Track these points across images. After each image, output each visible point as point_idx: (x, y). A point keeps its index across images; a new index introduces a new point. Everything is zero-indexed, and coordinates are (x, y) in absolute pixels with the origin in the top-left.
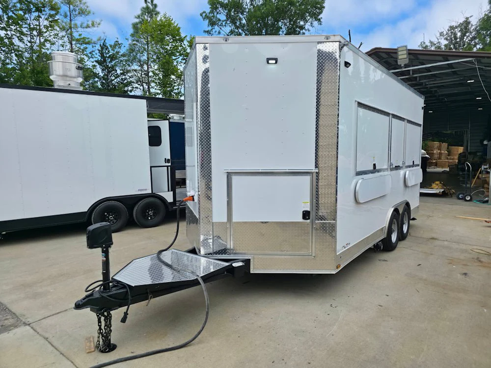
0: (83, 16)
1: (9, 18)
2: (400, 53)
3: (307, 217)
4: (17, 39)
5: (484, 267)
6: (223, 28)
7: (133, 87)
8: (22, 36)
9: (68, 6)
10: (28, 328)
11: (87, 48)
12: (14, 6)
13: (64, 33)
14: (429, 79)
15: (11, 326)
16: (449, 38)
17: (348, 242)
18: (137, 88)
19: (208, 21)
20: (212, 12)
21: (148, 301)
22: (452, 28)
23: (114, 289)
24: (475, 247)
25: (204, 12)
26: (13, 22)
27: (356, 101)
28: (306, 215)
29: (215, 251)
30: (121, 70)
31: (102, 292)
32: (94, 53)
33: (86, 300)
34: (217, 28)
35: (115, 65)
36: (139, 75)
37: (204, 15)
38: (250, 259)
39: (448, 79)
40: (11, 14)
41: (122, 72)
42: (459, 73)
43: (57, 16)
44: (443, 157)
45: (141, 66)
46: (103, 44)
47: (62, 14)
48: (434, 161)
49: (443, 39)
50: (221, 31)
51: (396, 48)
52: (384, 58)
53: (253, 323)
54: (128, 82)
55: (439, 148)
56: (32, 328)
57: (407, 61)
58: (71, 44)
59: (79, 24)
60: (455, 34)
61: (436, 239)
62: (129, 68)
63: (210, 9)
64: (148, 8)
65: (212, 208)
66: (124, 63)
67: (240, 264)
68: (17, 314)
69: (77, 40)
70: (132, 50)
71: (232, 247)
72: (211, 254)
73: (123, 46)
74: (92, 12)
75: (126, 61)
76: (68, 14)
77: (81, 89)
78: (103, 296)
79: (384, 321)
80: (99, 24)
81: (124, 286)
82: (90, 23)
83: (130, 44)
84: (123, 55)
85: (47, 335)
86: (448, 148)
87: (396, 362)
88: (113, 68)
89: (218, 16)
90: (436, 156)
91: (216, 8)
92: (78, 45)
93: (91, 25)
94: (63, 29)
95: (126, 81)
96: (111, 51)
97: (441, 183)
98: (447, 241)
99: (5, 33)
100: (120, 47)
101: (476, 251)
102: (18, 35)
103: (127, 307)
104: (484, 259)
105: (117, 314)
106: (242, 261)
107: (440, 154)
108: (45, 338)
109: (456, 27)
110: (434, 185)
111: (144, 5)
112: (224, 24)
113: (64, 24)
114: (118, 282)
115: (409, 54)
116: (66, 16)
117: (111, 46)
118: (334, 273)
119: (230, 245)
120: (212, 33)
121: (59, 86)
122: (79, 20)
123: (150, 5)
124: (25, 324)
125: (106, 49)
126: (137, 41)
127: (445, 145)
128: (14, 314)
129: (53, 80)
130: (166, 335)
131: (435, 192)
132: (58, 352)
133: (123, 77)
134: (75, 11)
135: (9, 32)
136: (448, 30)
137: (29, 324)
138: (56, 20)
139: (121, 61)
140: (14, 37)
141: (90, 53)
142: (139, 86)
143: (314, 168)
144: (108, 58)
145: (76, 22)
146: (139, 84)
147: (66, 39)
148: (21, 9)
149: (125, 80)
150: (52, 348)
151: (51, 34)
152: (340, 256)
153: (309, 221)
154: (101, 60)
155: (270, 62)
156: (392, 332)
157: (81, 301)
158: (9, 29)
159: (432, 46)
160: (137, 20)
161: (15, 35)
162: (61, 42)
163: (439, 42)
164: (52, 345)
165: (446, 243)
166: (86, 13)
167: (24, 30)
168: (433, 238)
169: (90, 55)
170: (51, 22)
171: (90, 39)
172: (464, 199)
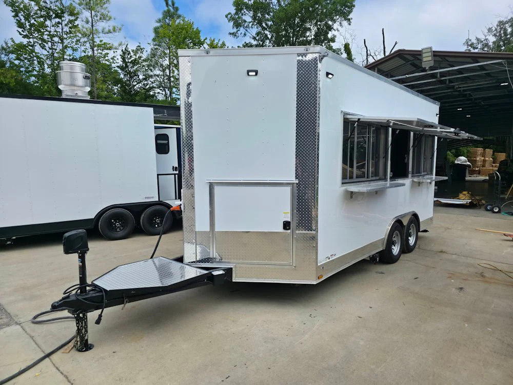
0: (105, 21)
1: (31, 25)
2: (424, 55)
3: (288, 228)
4: (38, 46)
5: (485, 282)
6: (248, 30)
7: (155, 93)
8: (44, 43)
9: (90, 11)
10: (18, 327)
11: (108, 54)
12: (36, 13)
13: (85, 39)
14: (462, 81)
15: (3, 325)
16: (498, 35)
17: (334, 254)
18: (159, 93)
19: (233, 22)
20: (236, 13)
21: (123, 305)
22: (501, 23)
23: (91, 292)
24: (484, 262)
25: (230, 14)
26: (35, 30)
27: (342, 112)
28: (286, 225)
29: (198, 259)
30: (143, 75)
31: (78, 295)
32: (115, 58)
33: (62, 302)
34: (242, 30)
35: (137, 70)
36: (162, 80)
37: (229, 16)
38: (232, 268)
39: (481, 82)
40: (33, 21)
41: (144, 77)
42: (493, 75)
43: (76, 22)
44: (487, 165)
45: (164, 71)
46: (126, 50)
47: (84, 20)
48: (477, 169)
49: (491, 36)
50: (247, 33)
51: (420, 49)
52: (409, 60)
53: (227, 330)
54: (149, 87)
55: (483, 155)
56: (22, 327)
57: (432, 64)
58: (93, 50)
59: (100, 29)
60: (505, 30)
61: (445, 252)
62: (152, 73)
63: (235, 11)
64: (169, 11)
65: (195, 217)
66: (147, 68)
67: (221, 272)
68: (11, 314)
69: (99, 46)
70: (153, 55)
71: (214, 257)
72: (194, 262)
73: (145, 50)
74: (113, 17)
75: (148, 66)
76: (90, 19)
77: (88, 98)
78: (78, 299)
79: (358, 332)
80: (120, 29)
81: (101, 290)
82: (111, 28)
83: (152, 49)
84: (145, 61)
85: (33, 334)
86: (493, 155)
87: (355, 370)
88: (135, 74)
89: (244, 17)
90: (480, 163)
91: (242, 9)
92: (100, 51)
93: (112, 31)
94: (84, 35)
95: (148, 87)
96: (133, 56)
97: (468, 193)
98: (455, 254)
99: (28, 40)
100: (142, 52)
101: (482, 265)
102: (40, 42)
103: (101, 310)
104: (488, 274)
105: (92, 316)
106: (224, 270)
107: (484, 161)
108: (31, 337)
109: (507, 22)
110: (461, 196)
111: (166, 9)
112: (250, 26)
113: (84, 30)
114: (96, 286)
115: (434, 56)
116: (87, 22)
117: (133, 51)
118: (315, 283)
119: (214, 254)
120: (237, 35)
121: (67, 95)
122: (100, 25)
123: (171, 8)
124: (17, 323)
125: (128, 54)
126: (159, 45)
127: (489, 152)
128: (9, 314)
129: (61, 89)
130: (142, 338)
131: (462, 203)
132: (39, 349)
133: (145, 83)
134: (97, 17)
135: (31, 40)
136: (497, 26)
137: (20, 324)
138: (75, 26)
139: (143, 66)
140: (36, 44)
141: (112, 59)
142: (161, 92)
143: (295, 180)
144: (130, 63)
145: (97, 27)
146: (161, 90)
147: (88, 45)
148: (42, 16)
149: (147, 85)
150: (35, 346)
151: (73, 40)
152: (323, 266)
153: (289, 231)
154: (123, 66)
155: (250, 74)
156: (362, 343)
157: (57, 302)
158: (31, 37)
159: (478, 44)
160: (158, 25)
161: (38, 43)
162: (83, 48)
163: (486, 39)
164: (36, 343)
165: (454, 257)
166: (108, 19)
167: (46, 37)
168: (441, 252)
169: (111, 61)
170: (70, 28)
171: (111, 45)
172: (492, 211)
